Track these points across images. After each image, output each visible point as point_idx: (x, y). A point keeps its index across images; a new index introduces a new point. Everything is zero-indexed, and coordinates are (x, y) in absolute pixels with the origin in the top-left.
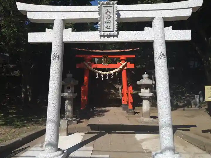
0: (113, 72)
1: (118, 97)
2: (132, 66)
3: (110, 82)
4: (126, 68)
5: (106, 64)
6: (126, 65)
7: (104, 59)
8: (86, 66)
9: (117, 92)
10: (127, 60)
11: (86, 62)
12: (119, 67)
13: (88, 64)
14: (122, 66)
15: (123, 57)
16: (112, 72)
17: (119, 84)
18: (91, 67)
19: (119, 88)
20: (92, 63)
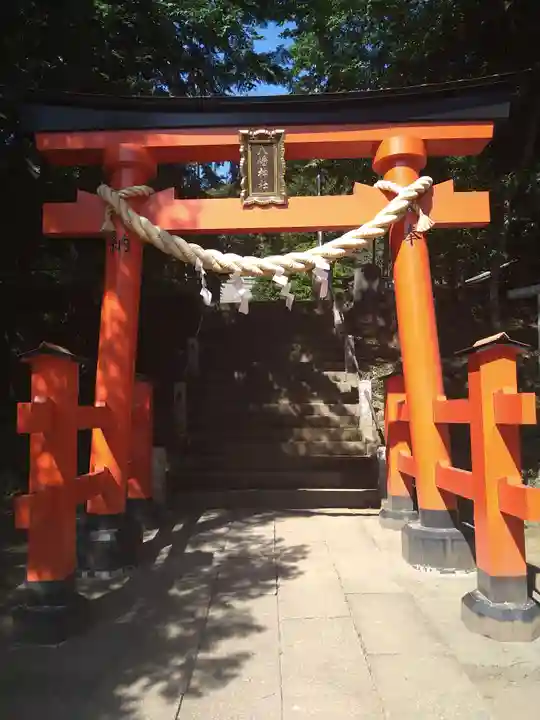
0: (326, 257)
1: (352, 444)
2: (471, 208)
3: (304, 359)
4: (424, 223)
5: (272, 199)
6: (423, 200)
7: (255, 158)
8: (116, 218)
9: (343, 412)
10: (434, 164)
11: (117, 188)
12: (371, 218)
13: (128, 199)
14: (399, 204)
15: (396, 141)
16: (318, 256)
17: (353, 370)
18: (154, 220)
19: (355, 391)
20: (162, 196)
